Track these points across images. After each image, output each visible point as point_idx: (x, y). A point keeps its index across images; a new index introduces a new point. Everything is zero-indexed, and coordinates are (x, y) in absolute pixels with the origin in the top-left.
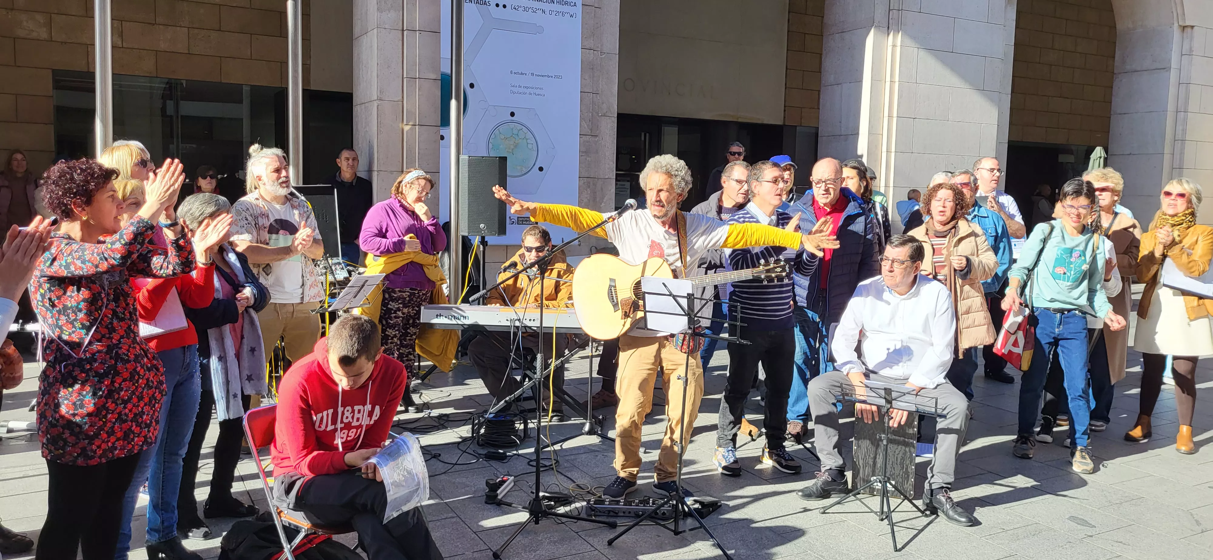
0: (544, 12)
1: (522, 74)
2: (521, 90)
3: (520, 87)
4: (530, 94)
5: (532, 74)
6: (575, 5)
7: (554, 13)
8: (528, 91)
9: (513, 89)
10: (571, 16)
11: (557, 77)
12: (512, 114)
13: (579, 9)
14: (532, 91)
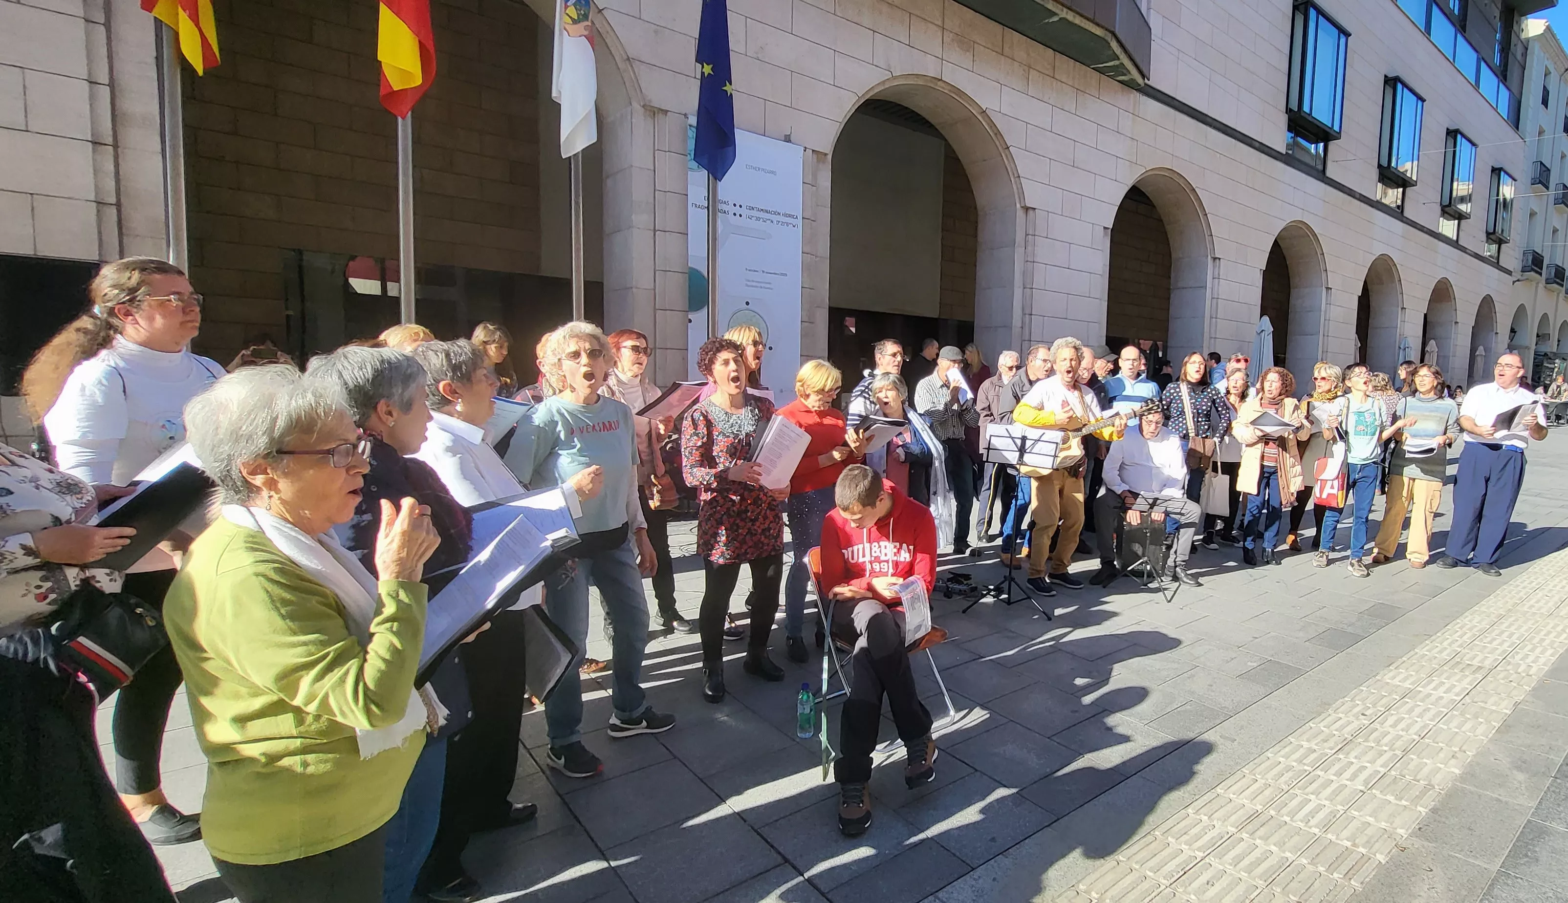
0: (772, 222)
1: (755, 271)
2: (754, 284)
3: (753, 281)
4: (761, 287)
5: (763, 272)
6: (797, 218)
7: (780, 223)
8: (759, 285)
9: (749, 283)
10: (794, 226)
11: (782, 274)
12: (747, 303)
13: (800, 221)
14: (763, 285)
